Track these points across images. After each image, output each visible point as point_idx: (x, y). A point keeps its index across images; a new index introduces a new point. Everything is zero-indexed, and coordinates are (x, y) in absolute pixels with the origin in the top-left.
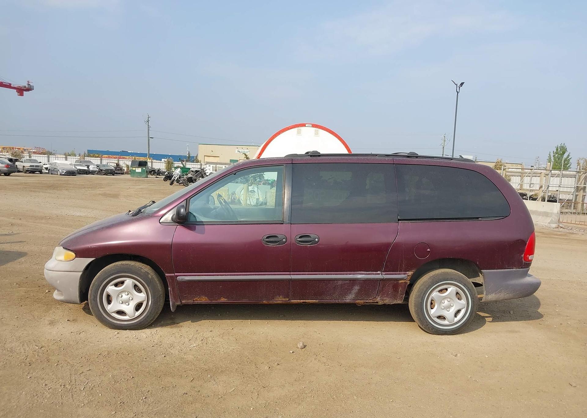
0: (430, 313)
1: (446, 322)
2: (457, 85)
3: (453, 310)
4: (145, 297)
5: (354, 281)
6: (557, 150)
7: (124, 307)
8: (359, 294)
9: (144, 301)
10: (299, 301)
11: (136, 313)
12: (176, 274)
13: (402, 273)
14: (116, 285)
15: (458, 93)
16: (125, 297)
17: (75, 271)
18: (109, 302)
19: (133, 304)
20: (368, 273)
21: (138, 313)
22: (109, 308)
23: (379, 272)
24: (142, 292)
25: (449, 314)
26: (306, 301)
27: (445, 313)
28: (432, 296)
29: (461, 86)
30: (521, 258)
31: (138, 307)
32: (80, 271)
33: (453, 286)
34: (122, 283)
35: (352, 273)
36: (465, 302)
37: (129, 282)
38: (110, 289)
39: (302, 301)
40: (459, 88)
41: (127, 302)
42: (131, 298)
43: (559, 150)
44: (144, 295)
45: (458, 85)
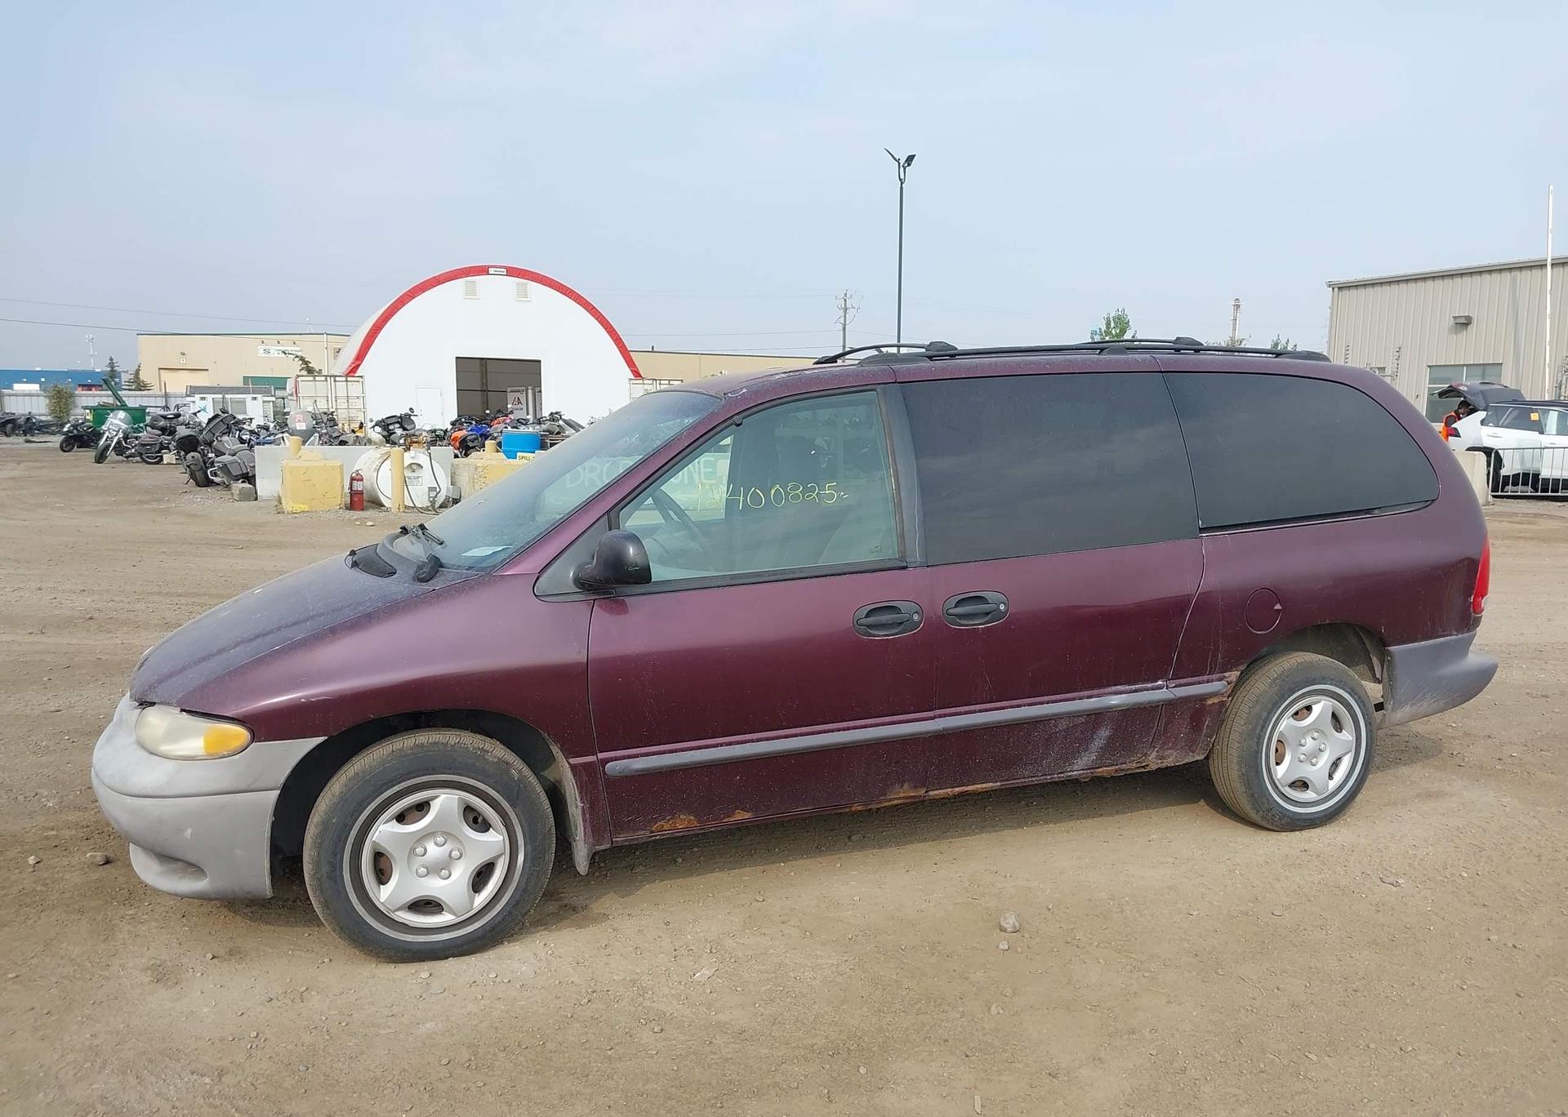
0: (1276, 776)
1: (1309, 795)
2: (898, 161)
3: (1324, 761)
4: (502, 843)
5: (1096, 718)
6: (1108, 324)
7: (433, 887)
8: (1110, 749)
9: (499, 856)
10: (950, 790)
11: (476, 900)
12: (601, 756)
13: (1215, 676)
14: (401, 818)
15: (902, 183)
16: (434, 851)
17: (252, 787)
18: (382, 876)
19: (462, 873)
20: (1133, 687)
21: (481, 899)
22: (384, 895)
23: (1160, 683)
24: (490, 826)
25: (1316, 771)
26: (970, 788)
27: (1307, 772)
28: (1281, 729)
29: (909, 165)
30: (1467, 604)
31: (481, 877)
32: (273, 785)
33: (1324, 697)
34: (422, 807)
35: (1095, 692)
36: (1352, 736)
37: (445, 802)
38: (385, 831)
39: (957, 789)
40: (905, 169)
41: (440, 868)
42: (455, 854)
43: (1112, 325)
44: (502, 838)
45: (902, 163)
